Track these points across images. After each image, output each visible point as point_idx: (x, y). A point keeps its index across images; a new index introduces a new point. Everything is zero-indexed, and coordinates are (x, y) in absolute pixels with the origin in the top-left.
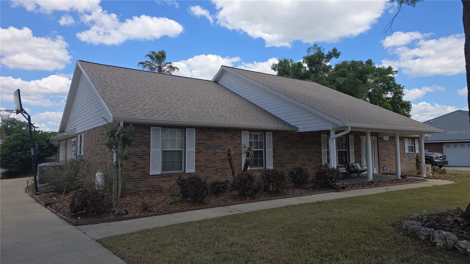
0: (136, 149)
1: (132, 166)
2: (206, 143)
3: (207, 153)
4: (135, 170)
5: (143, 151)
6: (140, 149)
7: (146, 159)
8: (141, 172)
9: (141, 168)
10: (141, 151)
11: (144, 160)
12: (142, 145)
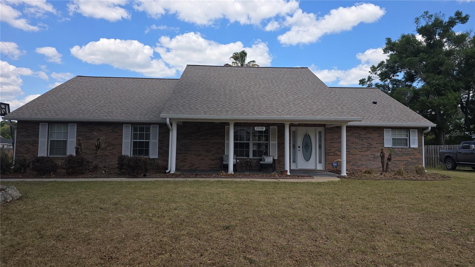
0: (29, 139)
1: (25, 151)
2: (86, 135)
3: (88, 142)
4: (28, 153)
5: (34, 140)
6: (32, 139)
7: (36, 146)
8: (32, 155)
9: (32, 152)
10: (32, 140)
11: (34, 146)
12: (33, 136)
